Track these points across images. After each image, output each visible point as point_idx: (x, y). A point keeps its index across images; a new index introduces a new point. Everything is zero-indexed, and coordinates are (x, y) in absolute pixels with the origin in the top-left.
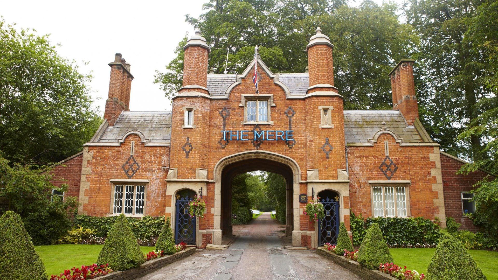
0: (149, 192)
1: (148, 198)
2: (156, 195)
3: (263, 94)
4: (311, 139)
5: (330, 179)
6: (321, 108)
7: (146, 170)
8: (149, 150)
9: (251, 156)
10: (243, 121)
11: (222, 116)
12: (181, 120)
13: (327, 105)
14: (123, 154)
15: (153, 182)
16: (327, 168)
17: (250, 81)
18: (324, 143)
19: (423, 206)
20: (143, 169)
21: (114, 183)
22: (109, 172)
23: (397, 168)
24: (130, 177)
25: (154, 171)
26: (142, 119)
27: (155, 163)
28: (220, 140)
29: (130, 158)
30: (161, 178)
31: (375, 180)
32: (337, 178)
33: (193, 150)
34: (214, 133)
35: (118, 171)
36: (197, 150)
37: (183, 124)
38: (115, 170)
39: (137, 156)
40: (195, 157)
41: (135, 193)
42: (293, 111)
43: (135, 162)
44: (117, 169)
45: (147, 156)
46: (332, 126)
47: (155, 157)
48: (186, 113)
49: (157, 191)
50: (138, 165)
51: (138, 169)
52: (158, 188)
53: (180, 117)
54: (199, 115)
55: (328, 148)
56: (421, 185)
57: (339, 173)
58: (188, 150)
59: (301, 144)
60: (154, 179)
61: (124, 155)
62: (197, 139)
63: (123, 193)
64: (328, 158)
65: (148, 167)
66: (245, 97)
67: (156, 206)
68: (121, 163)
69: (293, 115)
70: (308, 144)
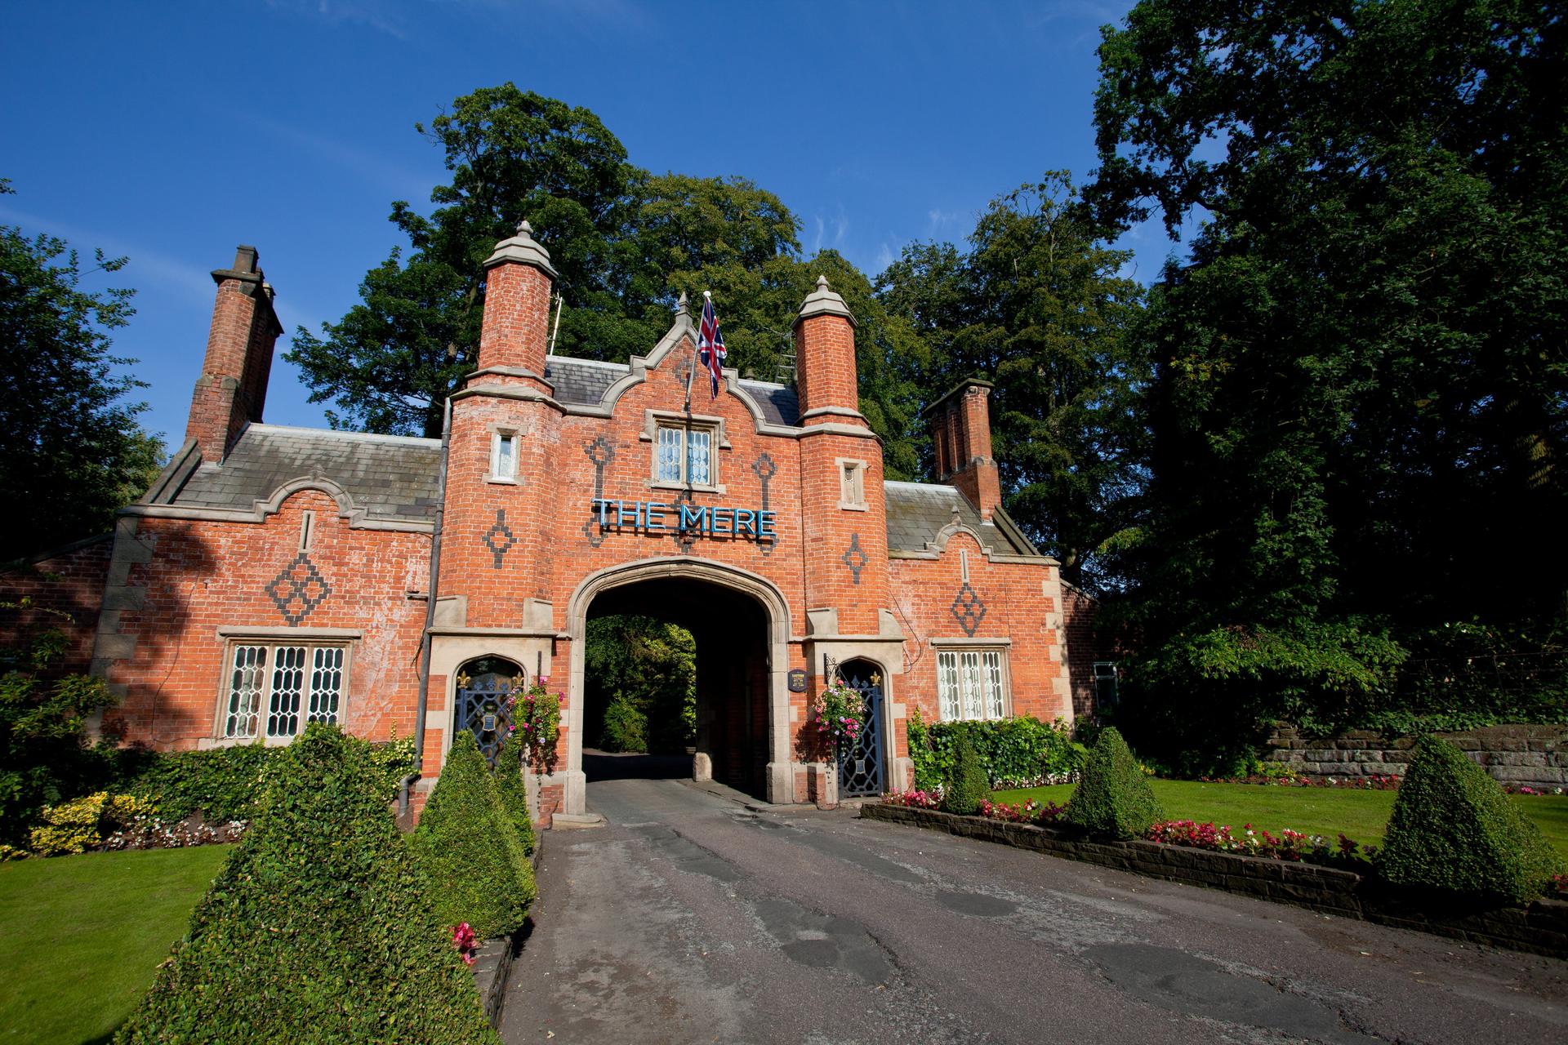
0: (359, 666)
1: (356, 686)
2: (382, 675)
3: (701, 413)
4: (819, 535)
5: (862, 632)
6: (840, 461)
7: (350, 599)
8: (365, 540)
9: (668, 571)
10: (649, 477)
11: (593, 459)
12: (481, 459)
13: (854, 457)
14: (271, 549)
15: (373, 637)
16: (855, 605)
17: (668, 379)
18: (848, 545)
19: (1034, 694)
20: (343, 597)
21: (234, 638)
22: (217, 604)
23: (985, 610)
24: (293, 622)
25: (378, 604)
26: (319, 452)
27: (382, 579)
28: (587, 524)
29: (296, 562)
30: (401, 626)
31: (943, 636)
32: (876, 628)
33: (515, 547)
34: (571, 504)
35: (250, 599)
36: (527, 546)
37: (488, 471)
38: (239, 599)
39: (321, 557)
40: (520, 565)
41: (309, 669)
42: (772, 464)
43: (315, 574)
44: (246, 593)
45: (356, 559)
46: (865, 507)
47: (382, 561)
48: (497, 439)
49: (386, 664)
50: (324, 585)
51: (323, 596)
52: (390, 653)
53: (479, 449)
54: (535, 450)
55: (856, 559)
56: (1029, 648)
57: (881, 619)
58: (499, 545)
59: (791, 546)
60: (377, 627)
61: (277, 550)
62: (529, 515)
63: (264, 670)
64: (857, 582)
65: (358, 592)
66: (654, 416)
67: (381, 709)
68: (263, 575)
69: (772, 473)
70: (809, 546)
